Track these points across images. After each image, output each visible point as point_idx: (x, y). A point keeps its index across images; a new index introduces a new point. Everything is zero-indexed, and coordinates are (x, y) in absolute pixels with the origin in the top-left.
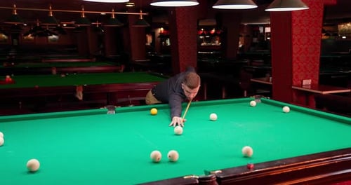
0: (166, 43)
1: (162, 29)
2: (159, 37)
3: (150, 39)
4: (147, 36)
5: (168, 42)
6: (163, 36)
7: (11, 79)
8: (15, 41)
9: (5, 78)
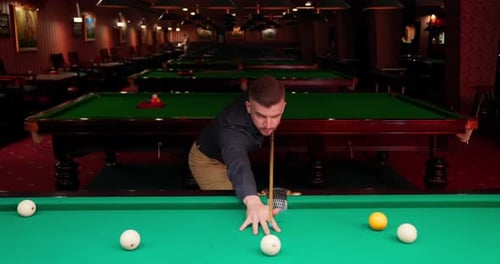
0: (438, 40)
1: (433, 17)
2: (427, 29)
3: (411, 33)
4: (408, 28)
5: (442, 38)
6: (434, 29)
7: (158, 100)
8: (221, 36)
9: (151, 97)
